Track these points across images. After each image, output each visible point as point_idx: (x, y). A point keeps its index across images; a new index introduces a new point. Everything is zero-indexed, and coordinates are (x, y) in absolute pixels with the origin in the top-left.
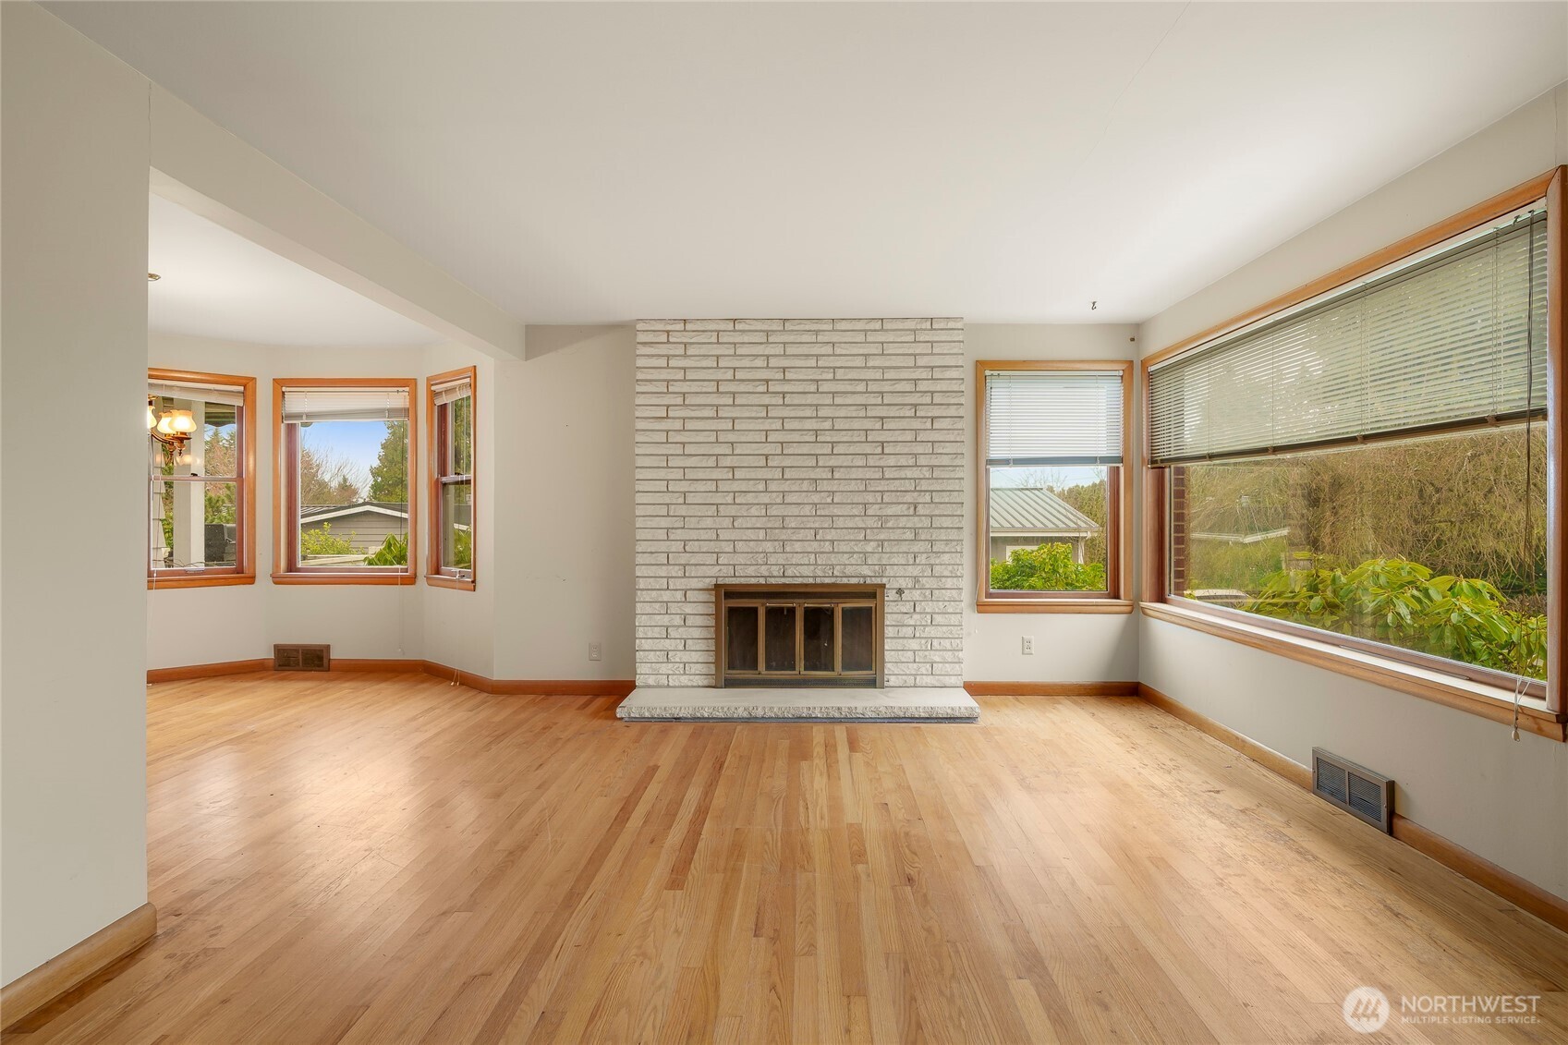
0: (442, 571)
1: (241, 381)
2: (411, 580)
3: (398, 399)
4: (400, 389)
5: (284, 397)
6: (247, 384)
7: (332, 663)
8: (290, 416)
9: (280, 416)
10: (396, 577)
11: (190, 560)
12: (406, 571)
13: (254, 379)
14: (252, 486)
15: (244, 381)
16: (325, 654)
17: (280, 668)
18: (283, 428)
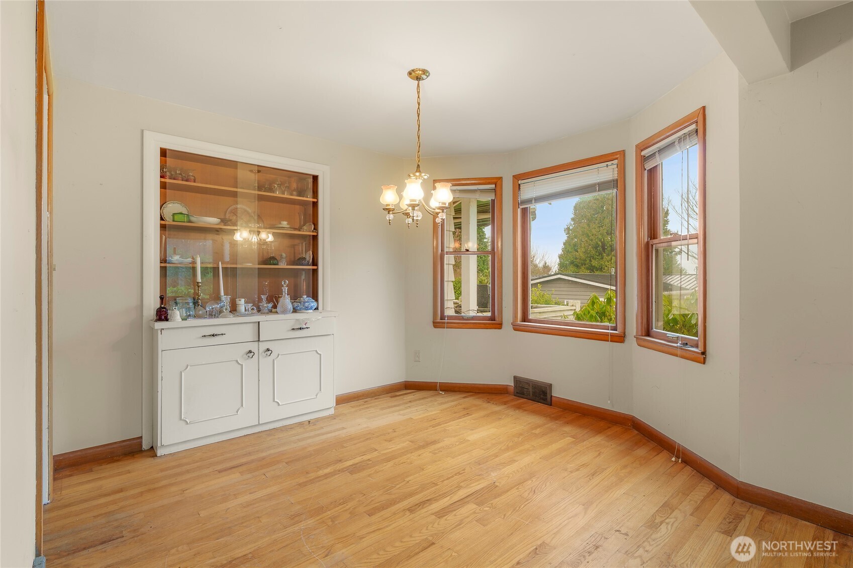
0: (652, 334)
1: (493, 181)
2: (620, 339)
3: (607, 172)
4: (609, 163)
5: (519, 188)
6: (497, 182)
7: (553, 399)
8: (523, 202)
9: (516, 203)
10: (607, 334)
11: (469, 308)
12: (615, 329)
13: (501, 178)
14: (500, 256)
15: (495, 181)
16: (548, 392)
17: (518, 395)
18: (519, 211)
